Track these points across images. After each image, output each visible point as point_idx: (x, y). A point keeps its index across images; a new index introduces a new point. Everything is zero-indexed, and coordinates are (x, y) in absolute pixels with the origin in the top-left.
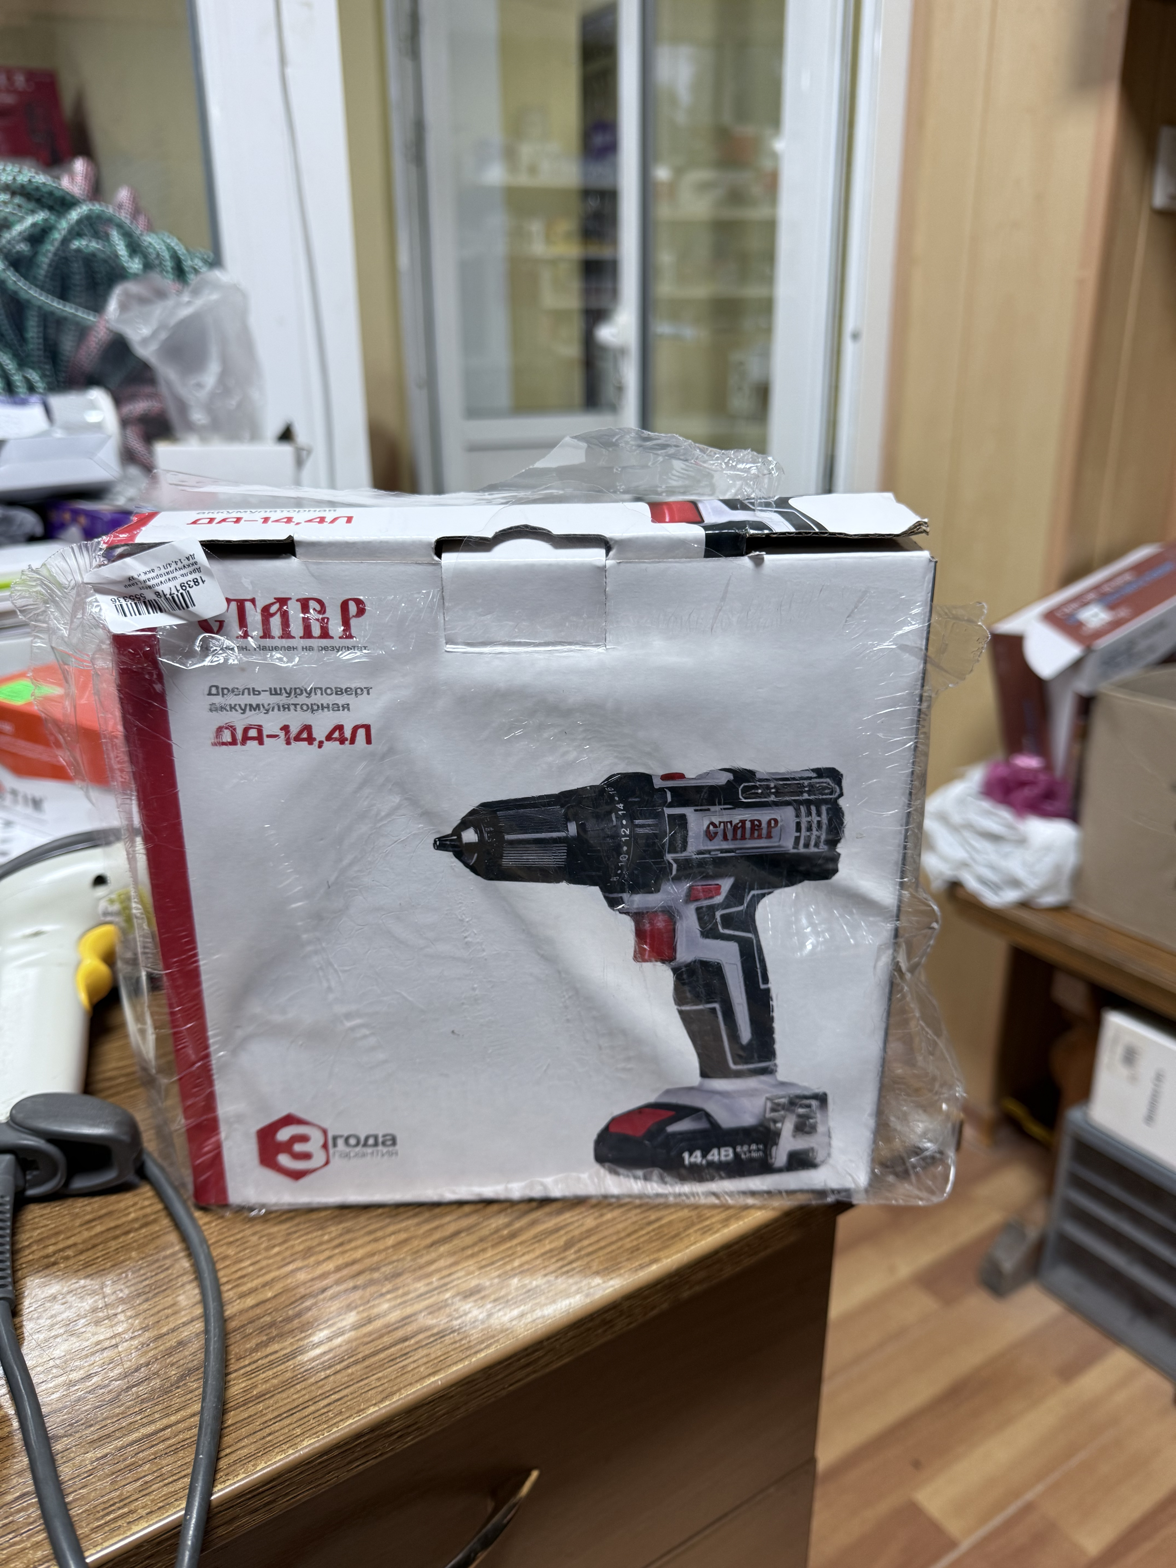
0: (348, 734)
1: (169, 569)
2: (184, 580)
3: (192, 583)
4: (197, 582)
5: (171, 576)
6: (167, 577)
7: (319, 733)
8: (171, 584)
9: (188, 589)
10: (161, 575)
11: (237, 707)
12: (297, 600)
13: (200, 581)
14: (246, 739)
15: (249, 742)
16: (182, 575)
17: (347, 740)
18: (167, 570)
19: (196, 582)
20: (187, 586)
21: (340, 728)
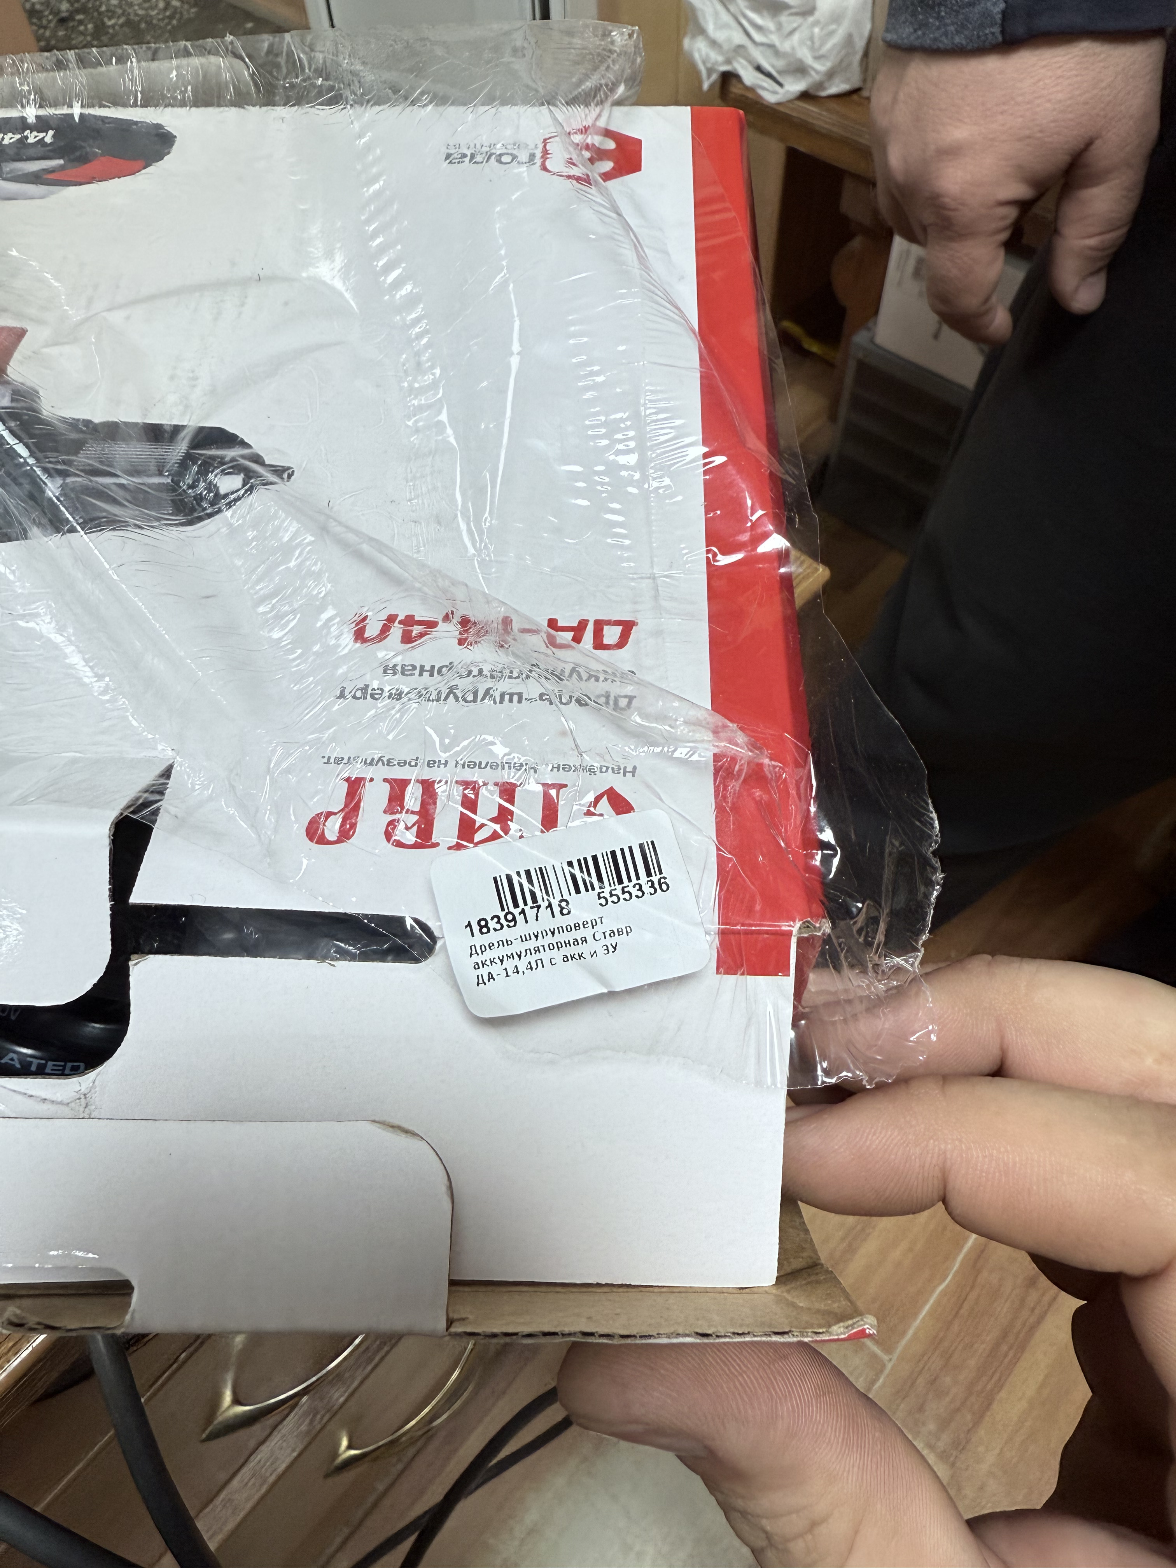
0: (396, 631)
1: (532, 958)
2: (507, 933)
3: (492, 924)
4: (481, 927)
5: (532, 944)
6: (540, 942)
7: (449, 632)
8: (533, 927)
9: (502, 915)
10: (551, 947)
11: (585, 676)
12: (436, 845)
13: (476, 928)
14: (578, 631)
15: (575, 624)
16: (509, 943)
17: (400, 622)
18: (538, 956)
19: (483, 926)
20: (503, 921)
21: (407, 638)
